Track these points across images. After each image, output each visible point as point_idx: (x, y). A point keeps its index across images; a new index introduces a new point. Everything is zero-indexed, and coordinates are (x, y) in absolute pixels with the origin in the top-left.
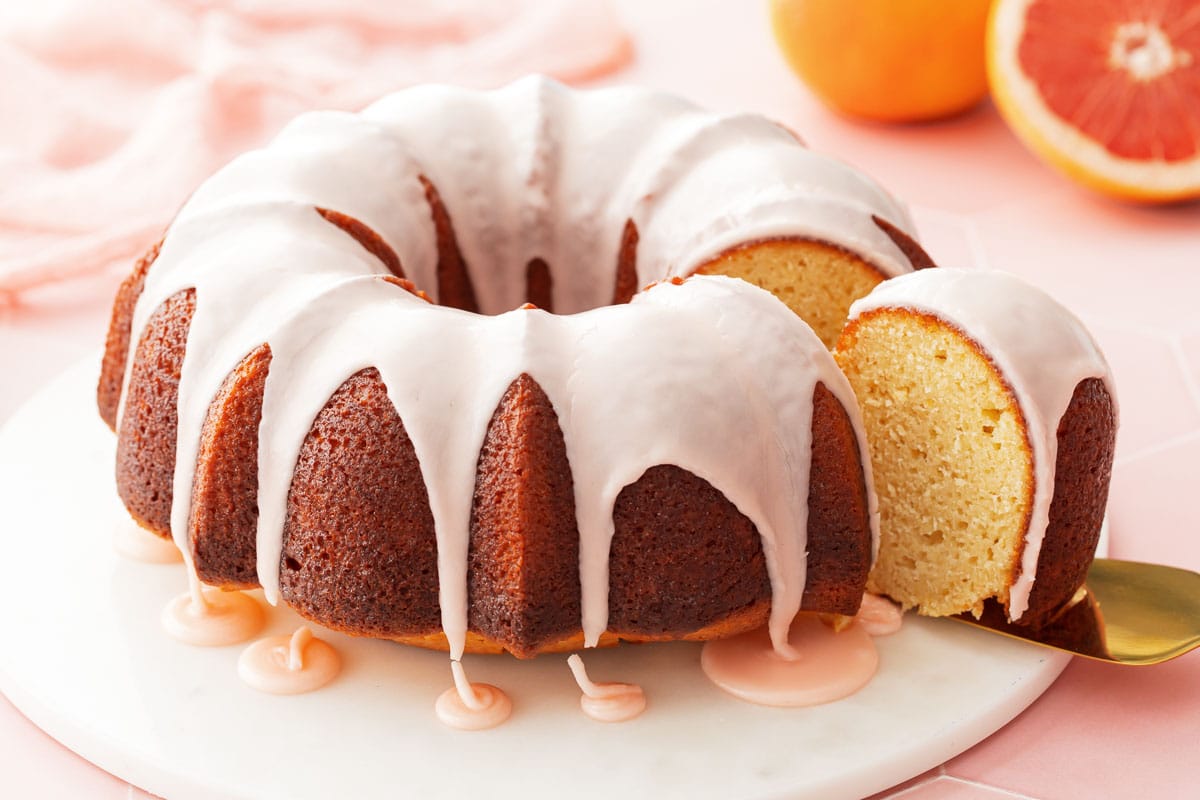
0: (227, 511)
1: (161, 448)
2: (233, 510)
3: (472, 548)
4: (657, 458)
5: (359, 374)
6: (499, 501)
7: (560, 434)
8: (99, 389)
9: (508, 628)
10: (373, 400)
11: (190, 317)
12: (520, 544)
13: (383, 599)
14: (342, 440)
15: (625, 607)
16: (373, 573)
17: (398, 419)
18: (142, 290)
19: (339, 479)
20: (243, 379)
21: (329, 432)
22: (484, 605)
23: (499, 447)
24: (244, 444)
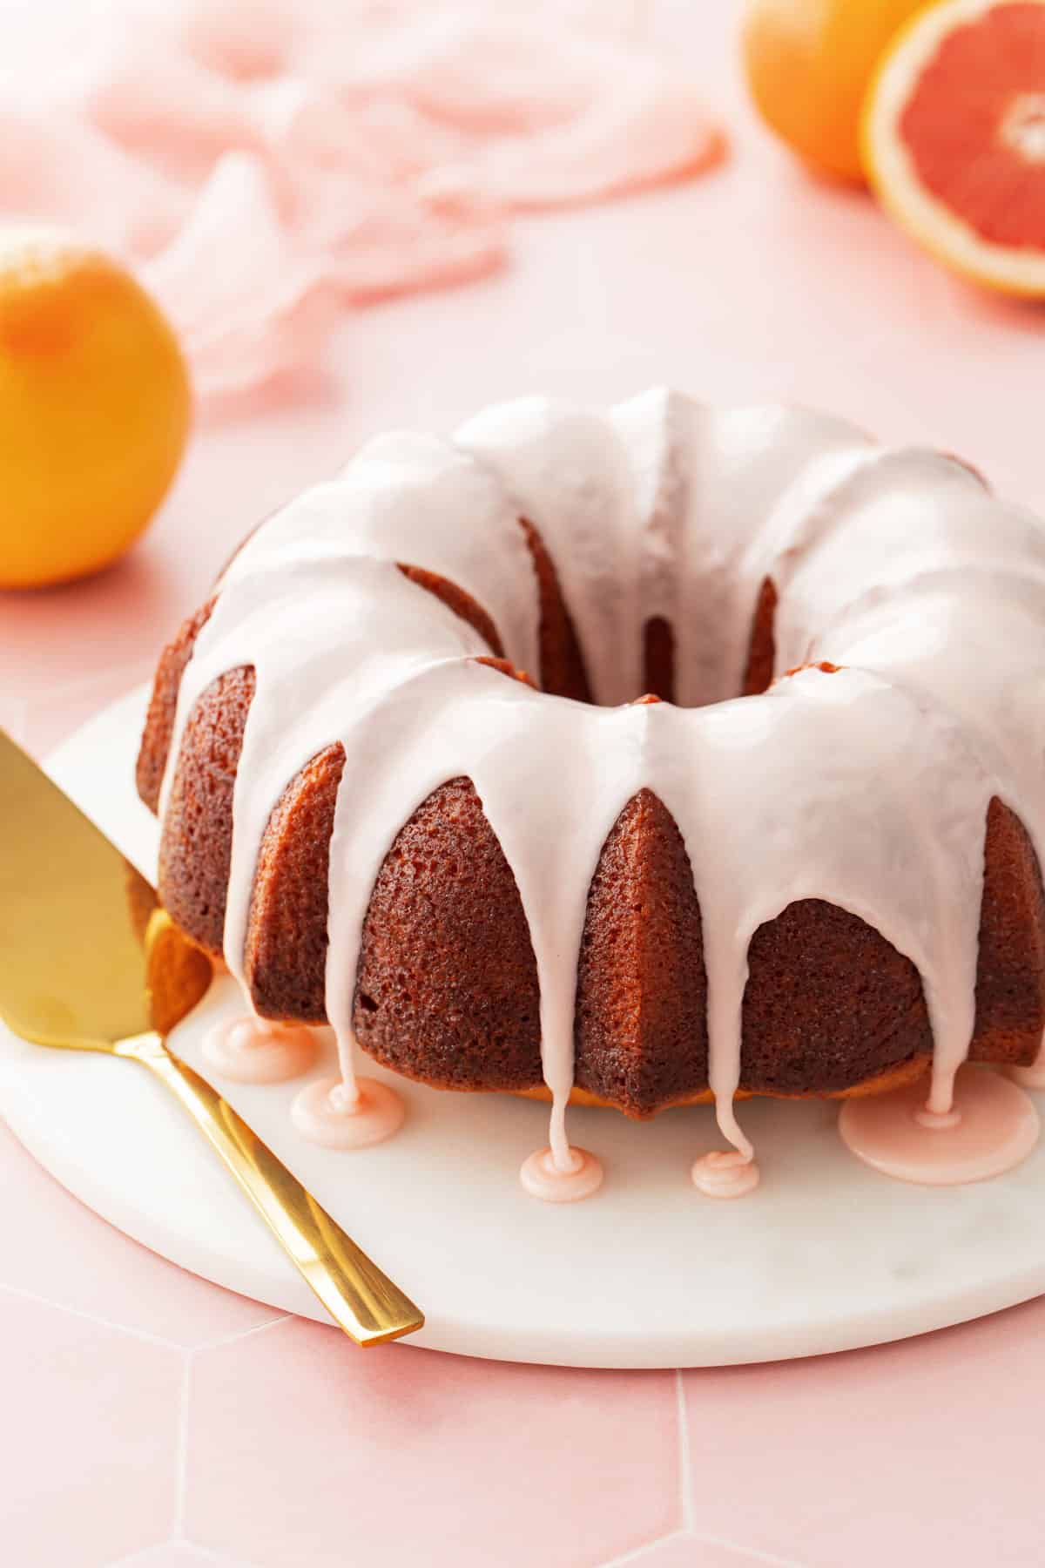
0: (291, 938)
1: (213, 856)
2: (298, 937)
3: (580, 994)
4: (801, 891)
5: (449, 784)
6: (613, 941)
7: (687, 861)
8: (139, 766)
9: (622, 1087)
10: (466, 816)
11: (249, 702)
12: (638, 992)
13: (475, 1050)
14: (428, 864)
15: (760, 1062)
16: (463, 1020)
17: (495, 841)
18: (190, 657)
19: (424, 909)
20: (312, 785)
21: (413, 853)
22: (593, 1060)
23: (614, 877)
24: (313, 862)
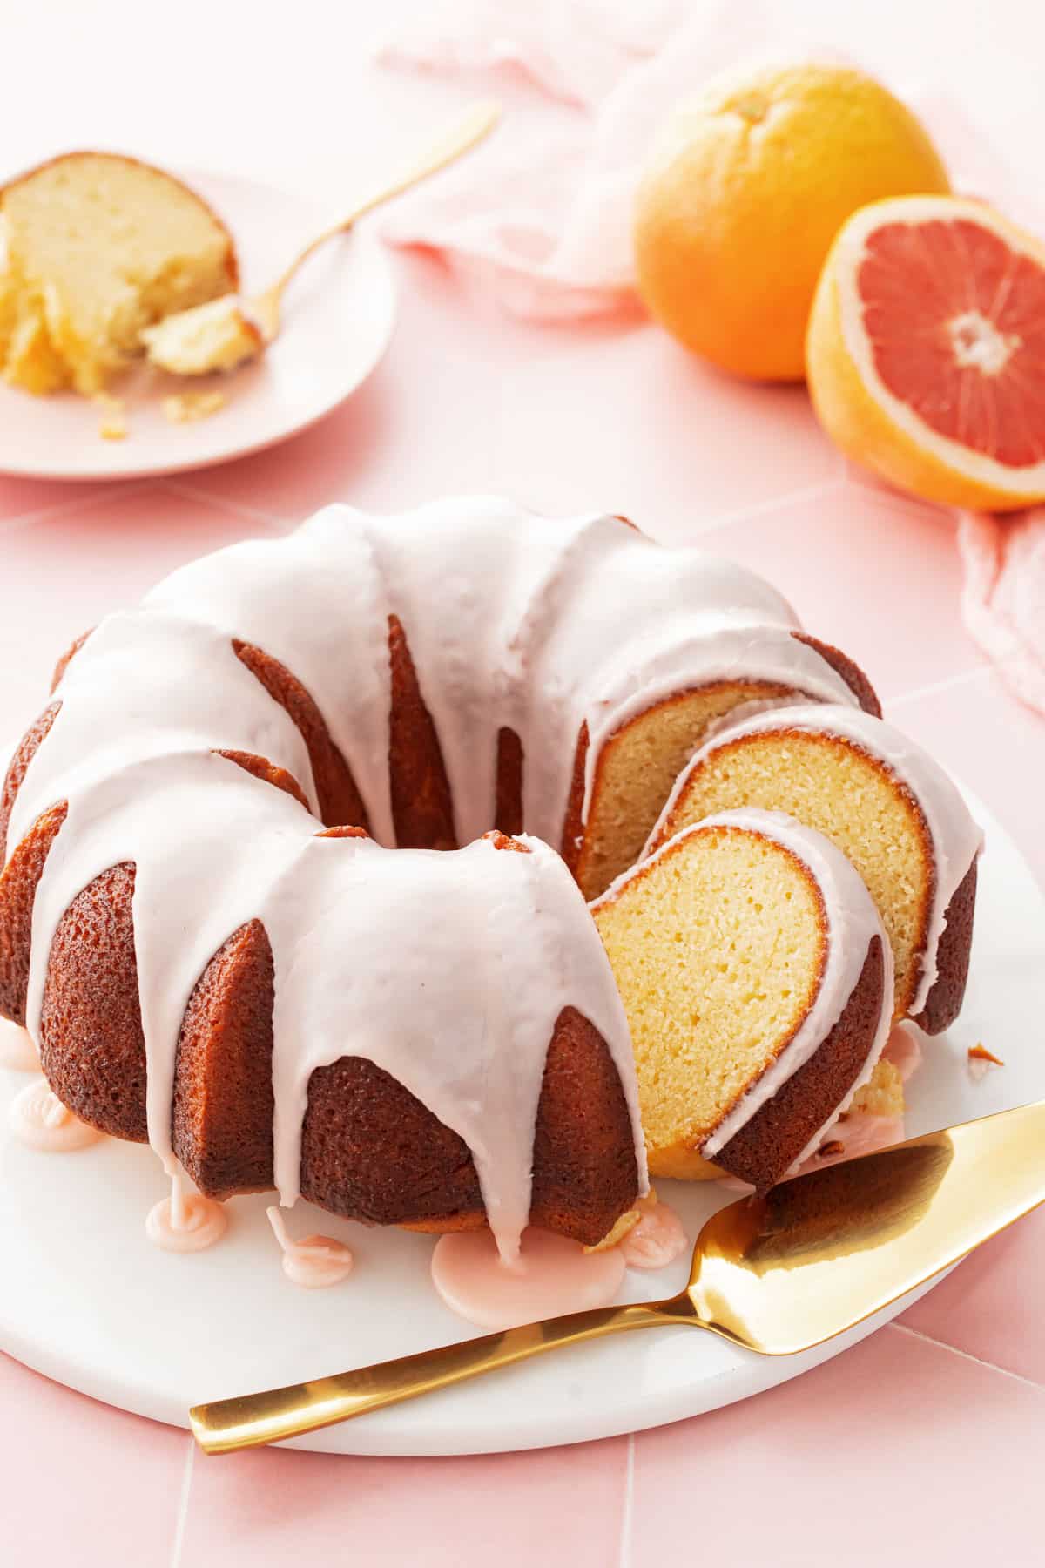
0: (7, 953)
2: (12, 954)
4: (352, 1049)
5: (122, 865)
6: (195, 1044)
7: (272, 993)
9: (193, 1168)
10: (121, 899)
11: (45, 737)
12: (205, 1093)
13: (97, 1097)
14: (84, 930)
16: (89, 1070)
17: (132, 929)
19: (73, 968)
20: (38, 830)
21: (78, 916)
23: (208, 990)
24: (23, 896)
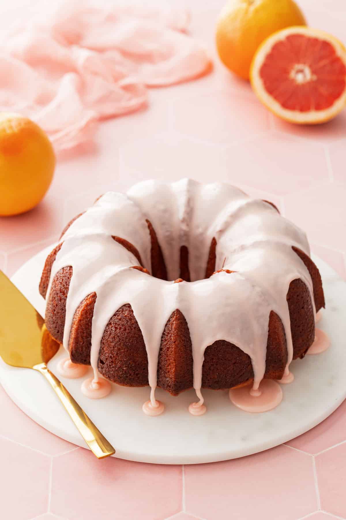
0: (81, 343)
1: (60, 318)
2: (83, 343)
3: (159, 363)
4: (219, 337)
5: (125, 305)
6: (168, 350)
7: (188, 329)
8: (40, 286)
9: (169, 388)
10: (129, 315)
11: (71, 277)
12: (174, 364)
13: (130, 377)
14: (119, 327)
15: (207, 381)
16: (127, 369)
17: (137, 322)
18: (55, 260)
19: (117, 340)
20: (87, 304)
21: (115, 324)
22: (162, 380)
23: (168, 333)
24: (87, 324)
